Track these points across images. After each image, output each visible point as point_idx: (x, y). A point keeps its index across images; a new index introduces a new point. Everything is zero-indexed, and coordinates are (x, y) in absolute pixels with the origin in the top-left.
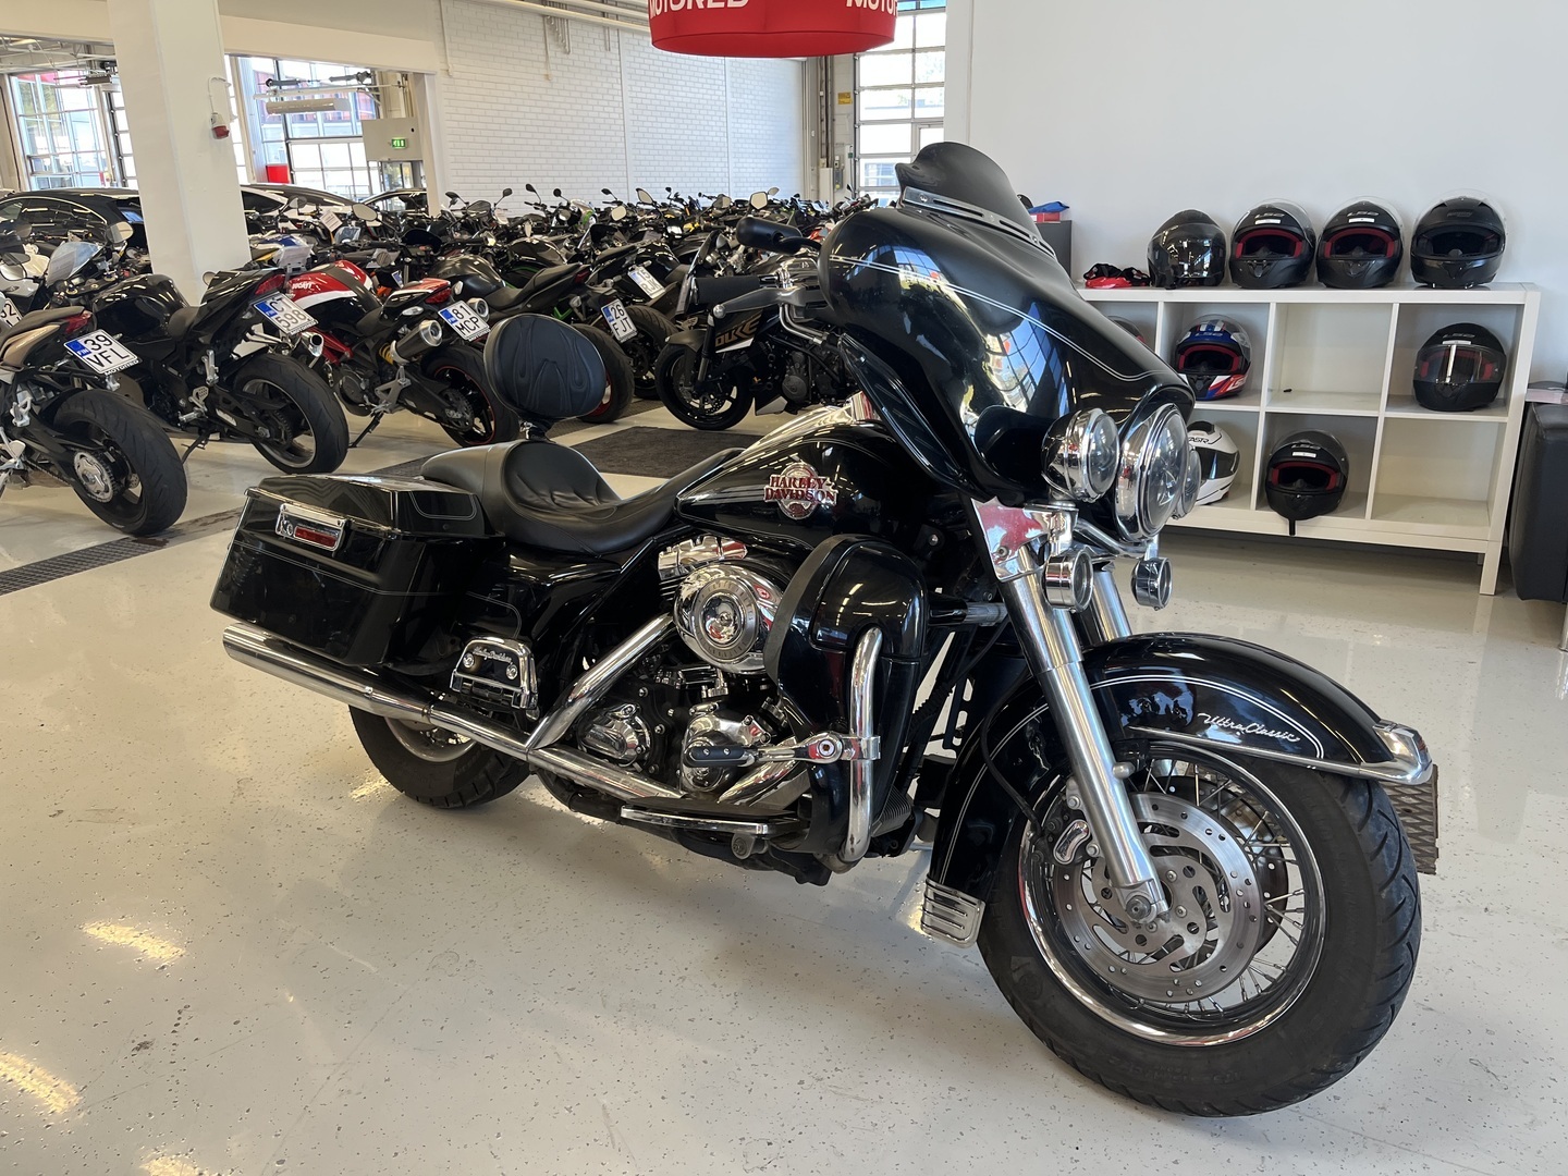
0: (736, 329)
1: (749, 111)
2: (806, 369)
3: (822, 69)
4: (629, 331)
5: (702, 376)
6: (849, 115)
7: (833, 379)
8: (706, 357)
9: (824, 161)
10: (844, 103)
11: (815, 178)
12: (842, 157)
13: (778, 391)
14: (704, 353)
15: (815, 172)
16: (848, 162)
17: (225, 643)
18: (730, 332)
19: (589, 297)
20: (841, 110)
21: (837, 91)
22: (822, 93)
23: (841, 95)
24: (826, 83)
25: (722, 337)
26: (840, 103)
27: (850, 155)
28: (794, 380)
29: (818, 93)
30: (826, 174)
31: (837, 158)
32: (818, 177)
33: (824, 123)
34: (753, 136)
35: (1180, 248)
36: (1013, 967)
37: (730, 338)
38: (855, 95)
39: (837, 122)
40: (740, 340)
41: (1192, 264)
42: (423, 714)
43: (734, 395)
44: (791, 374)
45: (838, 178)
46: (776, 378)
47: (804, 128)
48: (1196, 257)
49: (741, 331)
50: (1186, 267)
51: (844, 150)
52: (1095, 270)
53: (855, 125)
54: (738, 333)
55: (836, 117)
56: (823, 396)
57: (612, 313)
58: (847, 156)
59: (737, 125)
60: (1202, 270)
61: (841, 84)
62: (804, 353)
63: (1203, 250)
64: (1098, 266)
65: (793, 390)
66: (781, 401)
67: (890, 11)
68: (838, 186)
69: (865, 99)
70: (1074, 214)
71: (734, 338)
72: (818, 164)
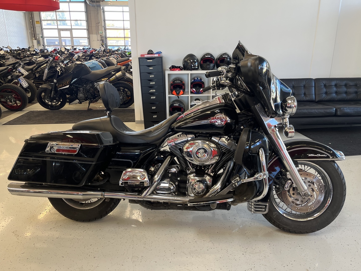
0: (64, 83)
1: (12, 25)
2: (84, 93)
3: (30, 14)
4: (26, 85)
5: (53, 95)
6: (39, 27)
7: (92, 94)
8: (54, 91)
9: (34, 38)
10: (38, 23)
11: (32, 43)
12: (39, 37)
13: (77, 98)
14: (53, 89)
15: (32, 41)
16: (41, 39)
17: (8, 190)
18: (62, 84)
19: (13, 76)
20: (37, 25)
21: (35, 20)
22: (31, 21)
23: (36, 22)
24: (32, 18)
25: (60, 85)
26: (36, 23)
27: (41, 37)
28: (81, 95)
29: (30, 21)
30: (35, 42)
31: (38, 38)
32: (33, 42)
33: (33, 28)
34: (13, 31)
35: (191, 62)
36: (274, 215)
37: (62, 85)
38: (41, 22)
39: (36, 28)
40: (65, 86)
41: (194, 65)
42: (101, 195)
43: (61, 100)
44: (80, 94)
45: (39, 43)
46: (75, 95)
47: (27, 29)
48: (195, 64)
49: (66, 83)
50: (193, 66)
51: (39, 36)
52: (172, 67)
53: (42, 29)
54: (65, 84)
55: (36, 27)
56: (89, 99)
57: (21, 80)
58: (40, 37)
59: (9, 28)
60: (196, 67)
61: (36, 19)
62: (83, 88)
63: (196, 62)
64: (172, 66)
65: (81, 98)
66: (77, 101)
67: (58, 2)
68: (39, 45)
69: (44, 23)
70: (164, 54)
71: (63, 85)
72: (32, 39)
